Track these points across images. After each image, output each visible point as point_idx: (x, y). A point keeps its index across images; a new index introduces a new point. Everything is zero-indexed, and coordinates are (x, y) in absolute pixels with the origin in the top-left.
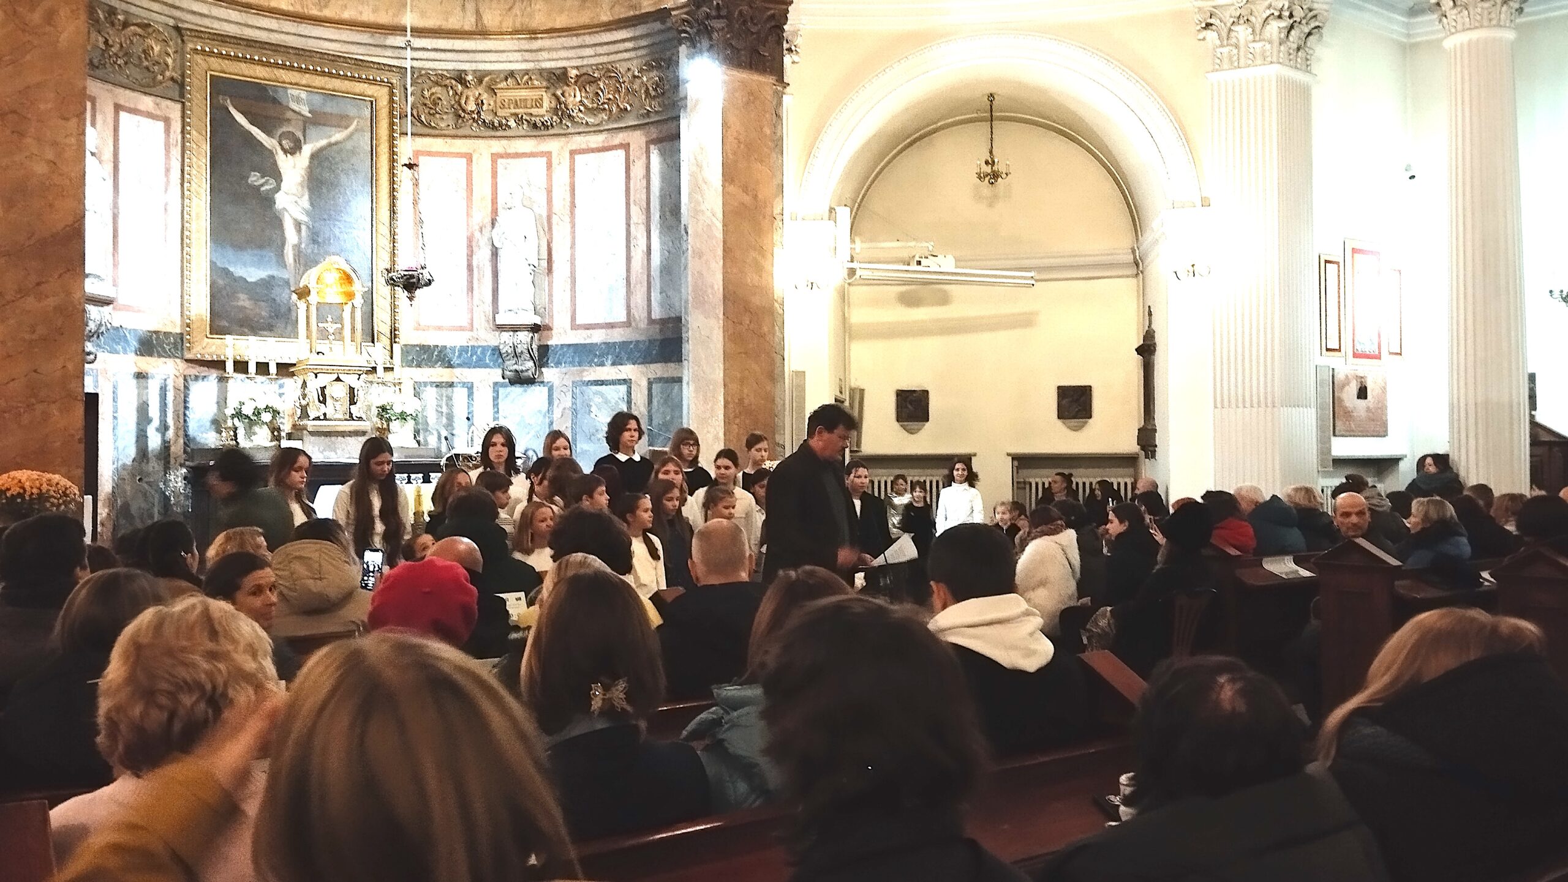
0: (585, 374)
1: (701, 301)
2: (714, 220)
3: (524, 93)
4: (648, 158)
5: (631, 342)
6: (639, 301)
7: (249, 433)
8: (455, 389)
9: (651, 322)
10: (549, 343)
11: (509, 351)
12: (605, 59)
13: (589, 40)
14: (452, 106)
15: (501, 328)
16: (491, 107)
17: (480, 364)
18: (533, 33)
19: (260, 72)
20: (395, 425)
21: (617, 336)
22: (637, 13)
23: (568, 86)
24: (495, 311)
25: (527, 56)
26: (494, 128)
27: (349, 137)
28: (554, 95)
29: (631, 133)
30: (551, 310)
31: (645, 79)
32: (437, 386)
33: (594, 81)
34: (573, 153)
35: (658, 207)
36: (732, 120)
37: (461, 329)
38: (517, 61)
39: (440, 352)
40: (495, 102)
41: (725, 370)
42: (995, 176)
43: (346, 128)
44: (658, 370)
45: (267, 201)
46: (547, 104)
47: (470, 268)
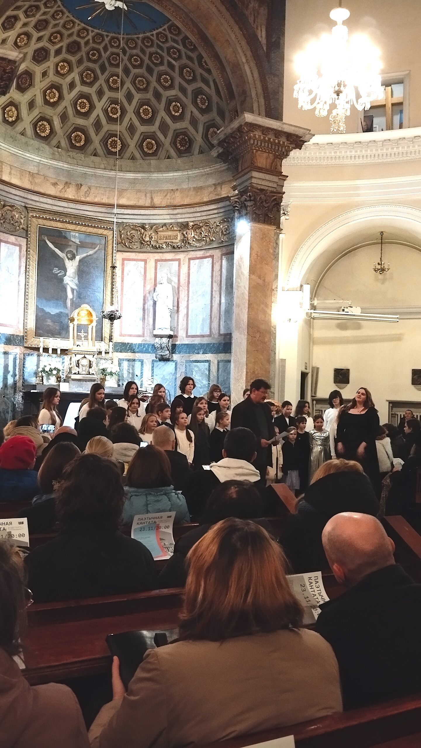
0: (191, 357)
1: (238, 327)
2: (245, 290)
3: (170, 233)
4: (222, 262)
5: (211, 344)
6: (215, 326)
7: (48, 379)
8: (136, 362)
9: (220, 335)
10: (176, 343)
11: (159, 346)
12: (205, 218)
13: (198, 209)
14: (139, 239)
15: (156, 336)
16: (155, 239)
17: (147, 352)
18: (175, 207)
19: (59, 225)
20: (108, 377)
21: (205, 341)
22: (219, 197)
23: (189, 229)
24: (154, 329)
25: (172, 216)
26: (157, 248)
27: (95, 253)
28: (183, 234)
29: (215, 251)
30: (178, 329)
31: (221, 226)
32: (128, 361)
33: (200, 227)
34: (190, 259)
35: (225, 284)
36: (255, 246)
37: (139, 336)
38: (168, 219)
39: (130, 346)
40: (157, 237)
41: (247, 358)
42: (383, 270)
43: (95, 249)
44: (222, 356)
45: (61, 280)
46: (179, 238)
47: (144, 309)
